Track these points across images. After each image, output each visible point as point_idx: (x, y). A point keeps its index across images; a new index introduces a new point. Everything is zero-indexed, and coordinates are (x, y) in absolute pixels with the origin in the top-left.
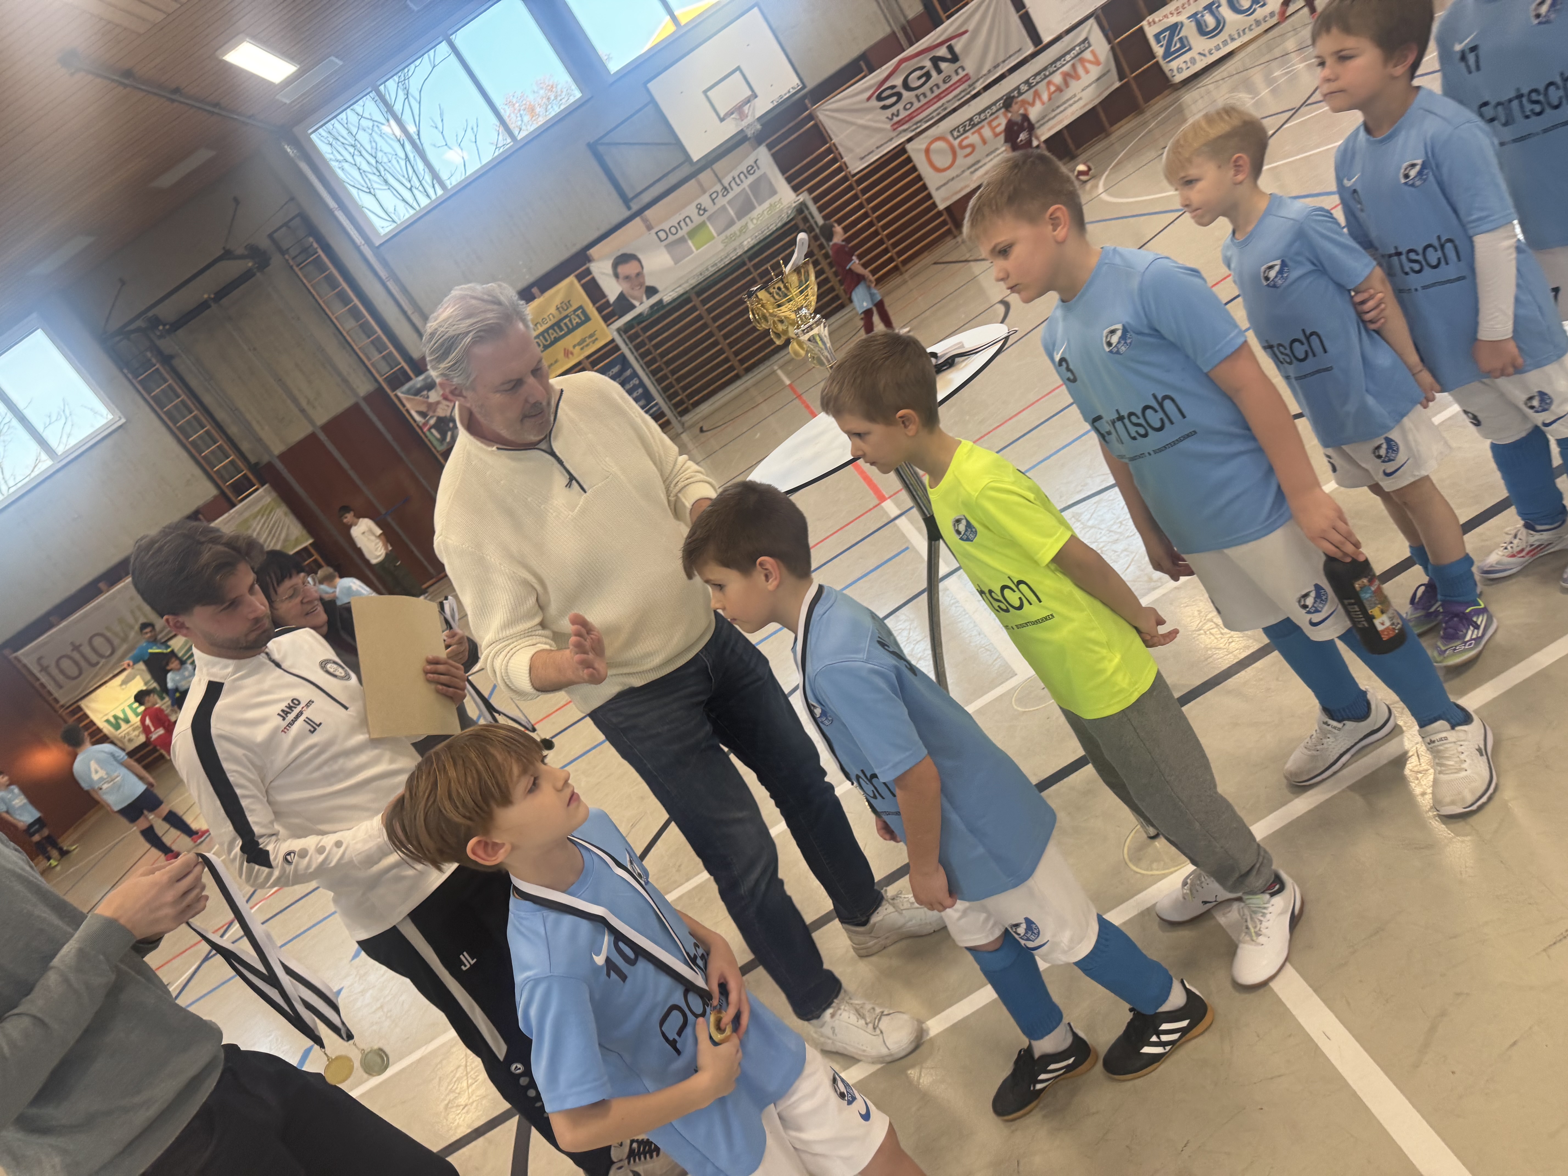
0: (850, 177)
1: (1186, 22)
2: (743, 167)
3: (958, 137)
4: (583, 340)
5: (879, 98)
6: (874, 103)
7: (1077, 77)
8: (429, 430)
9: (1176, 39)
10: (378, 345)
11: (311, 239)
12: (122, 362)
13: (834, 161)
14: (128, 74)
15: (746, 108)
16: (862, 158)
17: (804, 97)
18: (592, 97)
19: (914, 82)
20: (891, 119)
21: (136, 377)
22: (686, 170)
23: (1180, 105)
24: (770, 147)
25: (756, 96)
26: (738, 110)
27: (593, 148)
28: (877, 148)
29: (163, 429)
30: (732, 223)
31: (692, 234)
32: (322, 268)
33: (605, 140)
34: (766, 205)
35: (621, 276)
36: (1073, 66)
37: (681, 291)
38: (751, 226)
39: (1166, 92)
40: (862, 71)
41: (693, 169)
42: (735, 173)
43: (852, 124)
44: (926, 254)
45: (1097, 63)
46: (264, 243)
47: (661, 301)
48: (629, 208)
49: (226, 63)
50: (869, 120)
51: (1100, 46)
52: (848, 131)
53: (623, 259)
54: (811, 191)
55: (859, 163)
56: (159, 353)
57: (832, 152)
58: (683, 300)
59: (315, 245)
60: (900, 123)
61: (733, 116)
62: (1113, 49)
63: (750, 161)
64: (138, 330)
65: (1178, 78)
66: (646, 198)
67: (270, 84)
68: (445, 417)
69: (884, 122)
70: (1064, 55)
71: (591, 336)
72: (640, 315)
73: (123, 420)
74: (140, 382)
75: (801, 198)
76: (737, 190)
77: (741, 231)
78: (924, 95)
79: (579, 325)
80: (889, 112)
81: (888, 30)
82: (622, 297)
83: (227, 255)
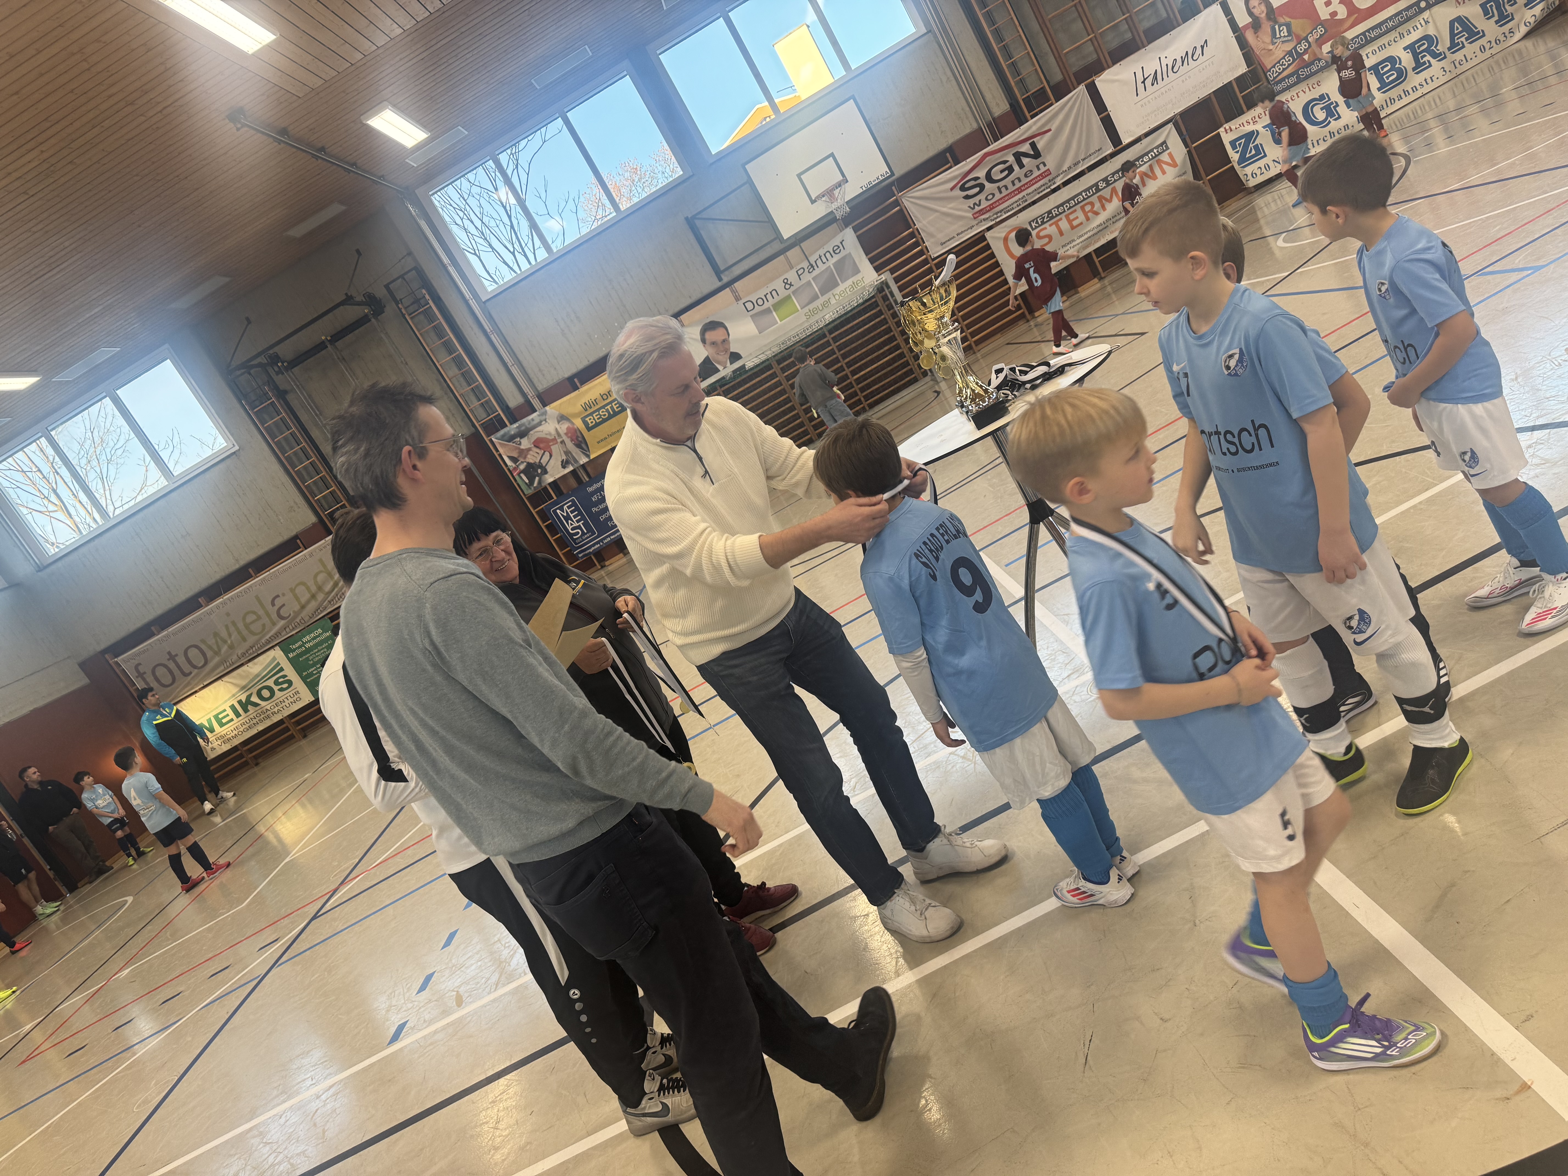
0: (930, 260)
1: (1261, 130)
2: (829, 247)
3: (1036, 227)
5: (963, 189)
6: (957, 192)
7: (1155, 178)
8: (519, 474)
9: (1251, 145)
10: (477, 392)
11: (424, 291)
12: (240, 394)
13: (917, 244)
14: (284, 132)
15: (836, 192)
16: (942, 244)
17: (892, 184)
18: (693, 175)
19: (996, 174)
20: (974, 208)
21: (252, 409)
22: (777, 246)
23: (1253, 207)
24: (855, 230)
25: (847, 181)
26: (829, 193)
27: (691, 223)
28: (958, 235)
29: (273, 459)
30: (816, 297)
31: (777, 306)
32: (431, 318)
33: (704, 215)
34: (849, 282)
35: (707, 342)
36: (1151, 167)
37: (763, 357)
38: (833, 301)
39: (1240, 195)
40: (948, 162)
41: (782, 246)
42: (821, 252)
43: (936, 211)
44: (999, 335)
45: (1174, 165)
46: (380, 292)
47: (744, 366)
48: (720, 279)
49: (368, 127)
50: (951, 208)
51: (1177, 149)
52: (931, 218)
53: (712, 326)
54: (892, 271)
55: (940, 247)
56: (276, 388)
57: (914, 236)
58: (764, 367)
59: (427, 297)
60: (982, 212)
61: (824, 199)
62: (1189, 152)
63: (836, 241)
64: (260, 365)
65: (1252, 183)
66: (737, 271)
67: (402, 147)
68: (535, 463)
69: (966, 211)
70: (1142, 157)
72: (723, 378)
73: (237, 448)
74: (256, 414)
75: (883, 277)
76: (822, 267)
77: (823, 305)
78: (1006, 188)
80: (971, 202)
81: (975, 126)
82: (707, 361)
83: (348, 300)
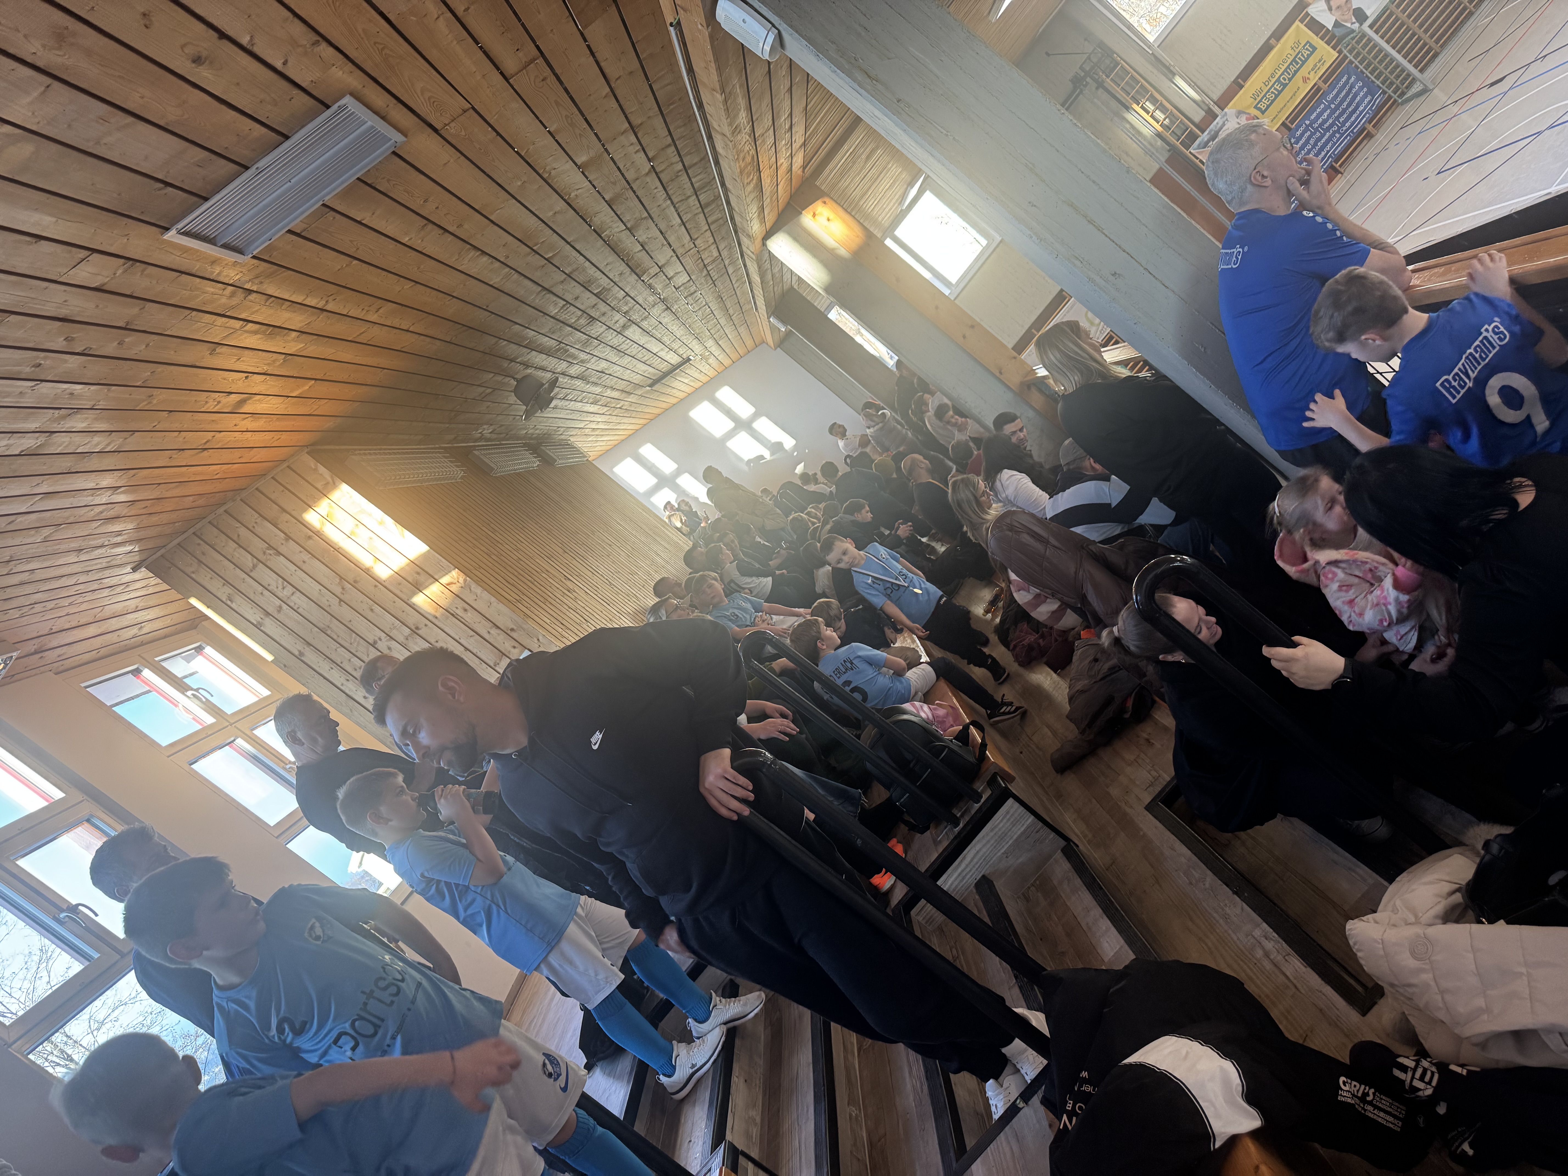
4: (1315, 65)
71: (1320, 61)
79: (1309, 56)
82: (1337, 23)
